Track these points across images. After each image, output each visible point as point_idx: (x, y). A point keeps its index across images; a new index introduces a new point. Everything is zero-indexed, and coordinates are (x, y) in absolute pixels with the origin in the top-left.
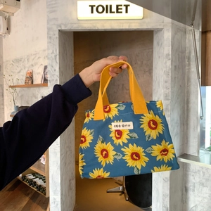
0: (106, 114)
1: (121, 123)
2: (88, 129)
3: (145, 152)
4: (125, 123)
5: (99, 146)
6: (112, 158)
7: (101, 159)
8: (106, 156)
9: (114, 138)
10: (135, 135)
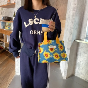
0: (48, 43)
1: (52, 46)
2: (42, 47)
3: (59, 55)
4: (53, 46)
5: (45, 53)
6: (49, 57)
7: (45, 57)
8: (47, 56)
9: (50, 51)
10: (57, 50)
